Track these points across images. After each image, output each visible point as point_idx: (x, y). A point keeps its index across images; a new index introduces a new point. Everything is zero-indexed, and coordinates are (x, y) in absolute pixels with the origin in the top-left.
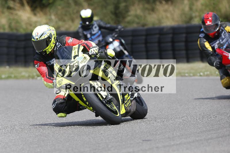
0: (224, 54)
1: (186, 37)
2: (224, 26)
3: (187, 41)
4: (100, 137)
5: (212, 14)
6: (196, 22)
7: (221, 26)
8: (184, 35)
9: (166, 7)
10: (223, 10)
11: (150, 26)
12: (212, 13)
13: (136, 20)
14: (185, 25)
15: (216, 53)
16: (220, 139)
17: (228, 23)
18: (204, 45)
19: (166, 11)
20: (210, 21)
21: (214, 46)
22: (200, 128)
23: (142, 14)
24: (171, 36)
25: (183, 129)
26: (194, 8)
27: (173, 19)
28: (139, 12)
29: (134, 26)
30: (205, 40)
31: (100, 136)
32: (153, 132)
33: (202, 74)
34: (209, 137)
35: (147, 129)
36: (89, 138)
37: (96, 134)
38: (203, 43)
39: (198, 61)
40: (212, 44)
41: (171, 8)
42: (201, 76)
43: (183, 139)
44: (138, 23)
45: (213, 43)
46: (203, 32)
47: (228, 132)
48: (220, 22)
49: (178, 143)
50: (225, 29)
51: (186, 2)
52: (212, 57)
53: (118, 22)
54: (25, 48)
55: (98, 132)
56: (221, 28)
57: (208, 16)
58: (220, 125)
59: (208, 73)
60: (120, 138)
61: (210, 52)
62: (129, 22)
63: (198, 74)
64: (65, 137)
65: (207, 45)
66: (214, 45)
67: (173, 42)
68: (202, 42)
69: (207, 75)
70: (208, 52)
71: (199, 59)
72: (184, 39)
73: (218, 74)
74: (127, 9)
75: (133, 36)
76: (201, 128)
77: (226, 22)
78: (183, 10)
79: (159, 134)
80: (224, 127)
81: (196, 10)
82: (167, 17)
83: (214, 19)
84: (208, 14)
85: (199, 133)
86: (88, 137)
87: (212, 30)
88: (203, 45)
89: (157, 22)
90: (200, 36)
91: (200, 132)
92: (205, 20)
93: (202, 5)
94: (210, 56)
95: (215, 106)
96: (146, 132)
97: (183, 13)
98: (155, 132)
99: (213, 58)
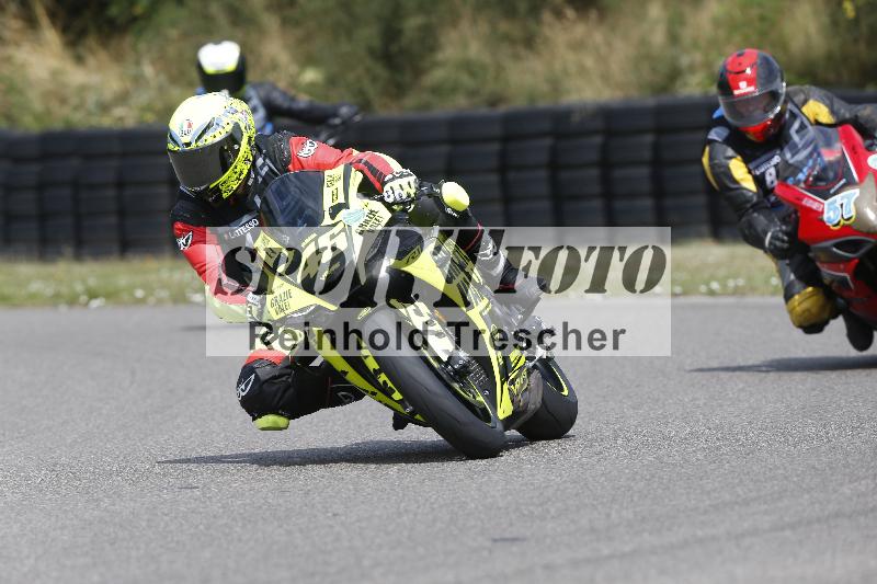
0: (806, 202)
1: (656, 147)
2: (799, 98)
3: (657, 163)
4: (331, 527)
5: (753, 54)
6: (695, 86)
7: (789, 98)
8: (649, 139)
9: (580, 30)
10: (797, 44)
11: (519, 103)
12: (756, 51)
13: (466, 79)
14: (651, 101)
15: (769, 200)
16: (788, 533)
17: (813, 88)
18: (729, 169)
19: (578, 46)
20: (750, 82)
21: (763, 174)
22: (709, 493)
23: (486, 58)
24: (598, 140)
25: (646, 496)
26: (687, 34)
27: (606, 78)
28: (475, 50)
29: (459, 104)
30: (730, 152)
31: (330, 523)
32: (531, 508)
33: (715, 286)
34: (746, 525)
35: (510, 498)
36: (289, 533)
37: (315, 516)
38: (724, 161)
39: (700, 236)
40: (757, 167)
41: (598, 37)
42: (712, 293)
43: (646, 535)
44: (472, 93)
45: (759, 161)
46: (721, 122)
47: (817, 506)
48: (784, 84)
49: (627, 549)
50: (804, 109)
51: (655, 11)
52: (756, 215)
53: (398, 90)
54: (41, 187)
55: (324, 507)
56: (790, 106)
57: (740, 64)
58: (785, 482)
59: (741, 282)
60: (406, 533)
61: (751, 194)
62: (436, 90)
63: (703, 288)
64: (197, 527)
65: (738, 169)
66: (762, 170)
67: (606, 164)
68: (720, 160)
69: (737, 292)
70: (743, 194)
71: (705, 229)
72: (647, 155)
73: (777, 286)
74: (429, 41)
75: (453, 142)
76: (714, 490)
77: (807, 86)
78: (643, 42)
79: (553, 517)
80: (801, 487)
81: (695, 45)
82: (582, 71)
83: (763, 76)
84: (739, 55)
85: (706, 512)
86: (285, 526)
87: (758, 113)
88: (722, 170)
89: (545, 87)
90: (713, 135)
91: (710, 506)
92: (730, 77)
93: (717, 23)
94: (750, 211)
95: (768, 410)
96: (507, 508)
97: (644, 56)
98: (540, 509)
99: (762, 218)
